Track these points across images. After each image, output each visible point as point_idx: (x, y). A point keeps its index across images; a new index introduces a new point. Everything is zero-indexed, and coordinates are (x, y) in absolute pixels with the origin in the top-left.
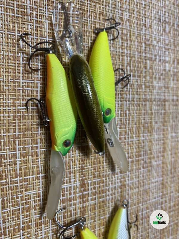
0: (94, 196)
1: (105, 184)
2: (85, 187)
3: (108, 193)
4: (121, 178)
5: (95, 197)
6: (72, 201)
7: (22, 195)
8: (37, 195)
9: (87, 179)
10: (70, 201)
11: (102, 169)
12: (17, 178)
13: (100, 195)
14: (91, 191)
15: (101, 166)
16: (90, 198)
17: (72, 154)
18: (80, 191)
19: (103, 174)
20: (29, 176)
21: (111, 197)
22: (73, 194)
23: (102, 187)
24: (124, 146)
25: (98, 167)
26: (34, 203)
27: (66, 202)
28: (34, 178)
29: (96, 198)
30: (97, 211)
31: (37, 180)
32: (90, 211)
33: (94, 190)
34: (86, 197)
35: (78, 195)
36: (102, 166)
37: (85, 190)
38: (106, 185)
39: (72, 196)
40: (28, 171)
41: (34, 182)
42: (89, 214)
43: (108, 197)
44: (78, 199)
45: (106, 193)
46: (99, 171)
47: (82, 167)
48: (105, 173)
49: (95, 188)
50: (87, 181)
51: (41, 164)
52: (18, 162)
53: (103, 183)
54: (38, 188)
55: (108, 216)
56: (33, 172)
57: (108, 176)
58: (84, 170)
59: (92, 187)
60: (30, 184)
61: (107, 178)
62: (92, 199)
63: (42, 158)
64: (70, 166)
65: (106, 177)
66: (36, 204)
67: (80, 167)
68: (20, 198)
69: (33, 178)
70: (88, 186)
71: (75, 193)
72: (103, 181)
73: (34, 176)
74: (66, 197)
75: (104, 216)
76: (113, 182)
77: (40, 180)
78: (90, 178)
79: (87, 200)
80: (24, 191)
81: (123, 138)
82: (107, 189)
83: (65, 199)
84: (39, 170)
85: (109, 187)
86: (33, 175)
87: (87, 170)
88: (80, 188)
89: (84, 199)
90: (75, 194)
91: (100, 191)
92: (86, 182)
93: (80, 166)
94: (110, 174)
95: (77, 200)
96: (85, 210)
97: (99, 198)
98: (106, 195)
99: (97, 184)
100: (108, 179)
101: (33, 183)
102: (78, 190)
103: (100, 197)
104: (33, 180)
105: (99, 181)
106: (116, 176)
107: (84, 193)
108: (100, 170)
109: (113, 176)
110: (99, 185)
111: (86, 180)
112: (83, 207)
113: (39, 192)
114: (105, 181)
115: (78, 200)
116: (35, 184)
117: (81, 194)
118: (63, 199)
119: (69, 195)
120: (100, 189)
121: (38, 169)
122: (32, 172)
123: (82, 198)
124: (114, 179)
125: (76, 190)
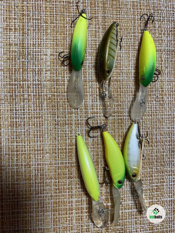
1: (122, 107)
11: (120, 97)
19: (121, 100)
65: (123, 102)
72: (121, 105)
105: (118, 104)
110: (117, 107)
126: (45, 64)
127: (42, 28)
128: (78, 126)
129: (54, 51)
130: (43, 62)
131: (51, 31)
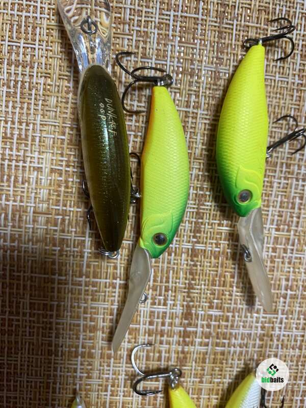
0: (206, 338)
1: (230, 324)
2: (192, 319)
3: (233, 341)
4: (265, 322)
5: (207, 340)
6: (165, 336)
7: (86, 305)
8: (109, 312)
9: (196, 307)
10: (162, 336)
11: (227, 297)
12: (82, 277)
13: (218, 341)
14: (201, 329)
15: (226, 291)
16: (198, 340)
17: (175, 260)
18: (181, 324)
19: (229, 306)
20: (101, 278)
21: (238, 349)
22: (169, 326)
23: (223, 327)
24: (280, 265)
25: (221, 292)
26: (103, 322)
27: (154, 335)
28: (108, 284)
29: (208, 342)
30: (208, 366)
31: (111, 288)
32: (194, 363)
33: (208, 330)
34: (191, 337)
35: (177, 329)
36: (229, 291)
37: (190, 325)
38: (232, 326)
39: (166, 328)
40: (99, 270)
41: (107, 290)
42: (192, 366)
43: (232, 349)
44: (175, 336)
45: (229, 339)
46: (222, 299)
47: (190, 284)
48: (233, 306)
49: (209, 326)
50: (196, 311)
51: (121, 264)
52: (86, 254)
53: (227, 320)
54: (112, 300)
55: (227, 381)
56: (107, 273)
57: (239, 312)
58: (192, 291)
59: (205, 323)
60: (99, 292)
61: (237, 314)
62: (201, 342)
63: (123, 255)
64: (168, 278)
65: (233, 312)
66: (105, 324)
67: (185, 284)
68: (83, 308)
69: (106, 283)
70: (198, 320)
71: (171, 324)
72: (228, 317)
73: (108, 281)
74: (154, 327)
75: (221, 378)
76: (248, 325)
77: (115, 288)
78: (202, 308)
79: (192, 342)
80: (90, 300)
81: (280, 248)
82: (234, 334)
83: (153, 329)
84: (117, 273)
85: (237, 331)
86: (106, 278)
87: (199, 291)
88: (182, 319)
89: (187, 339)
90: (171, 326)
91: (218, 334)
92: (193, 312)
93: (187, 282)
94: (242, 309)
95: (173, 337)
96: (185, 358)
97: (215, 345)
98: (229, 344)
99: (215, 321)
100: (238, 317)
101: (105, 292)
102: (177, 321)
103: (217, 345)
104: (106, 287)
105: (220, 316)
106: (255, 315)
107: (188, 329)
108: (223, 297)
109: (249, 315)
110: (217, 323)
111: (194, 309)
112: (183, 352)
113: (113, 307)
114: (230, 318)
115: (176, 338)
116: (107, 293)
117: (182, 329)
118: (149, 330)
119: (160, 324)
120: (220, 330)
121: (115, 271)
122: (105, 274)
123: (184, 337)
124: (249, 319)
125: (174, 320)
126: (33, 194)
127: (33, 92)
128: (109, 361)
129: (62, 161)
130: (28, 188)
131: (57, 101)
